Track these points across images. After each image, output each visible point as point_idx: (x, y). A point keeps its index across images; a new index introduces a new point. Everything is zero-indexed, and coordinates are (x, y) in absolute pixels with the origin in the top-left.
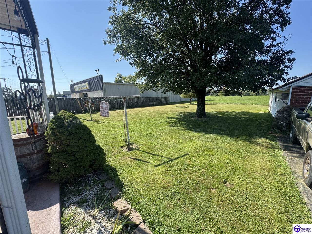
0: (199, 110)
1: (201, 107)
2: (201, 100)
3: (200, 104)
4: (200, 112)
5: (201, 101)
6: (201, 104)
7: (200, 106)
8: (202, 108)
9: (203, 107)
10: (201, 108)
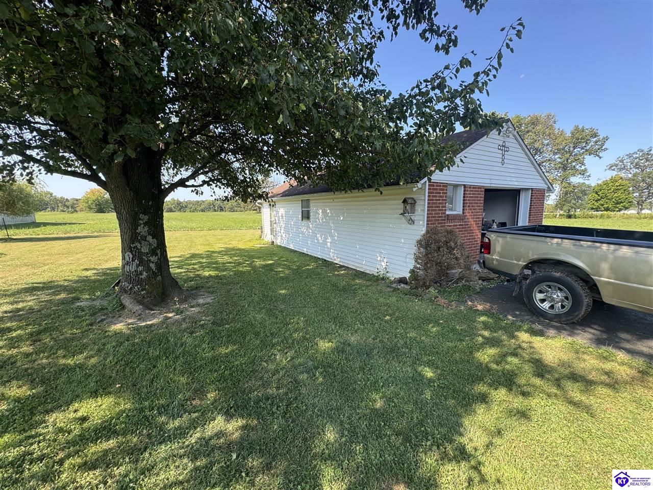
0: (140, 268)
1: (153, 252)
2: (144, 218)
3: (144, 238)
4: (148, 277)
5: (145, 224)
6: (150, 238)
7: (145, 250)
8: (157, 255)
9: (158, 252)
10: (154, 259)
